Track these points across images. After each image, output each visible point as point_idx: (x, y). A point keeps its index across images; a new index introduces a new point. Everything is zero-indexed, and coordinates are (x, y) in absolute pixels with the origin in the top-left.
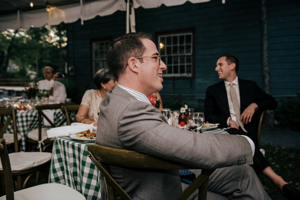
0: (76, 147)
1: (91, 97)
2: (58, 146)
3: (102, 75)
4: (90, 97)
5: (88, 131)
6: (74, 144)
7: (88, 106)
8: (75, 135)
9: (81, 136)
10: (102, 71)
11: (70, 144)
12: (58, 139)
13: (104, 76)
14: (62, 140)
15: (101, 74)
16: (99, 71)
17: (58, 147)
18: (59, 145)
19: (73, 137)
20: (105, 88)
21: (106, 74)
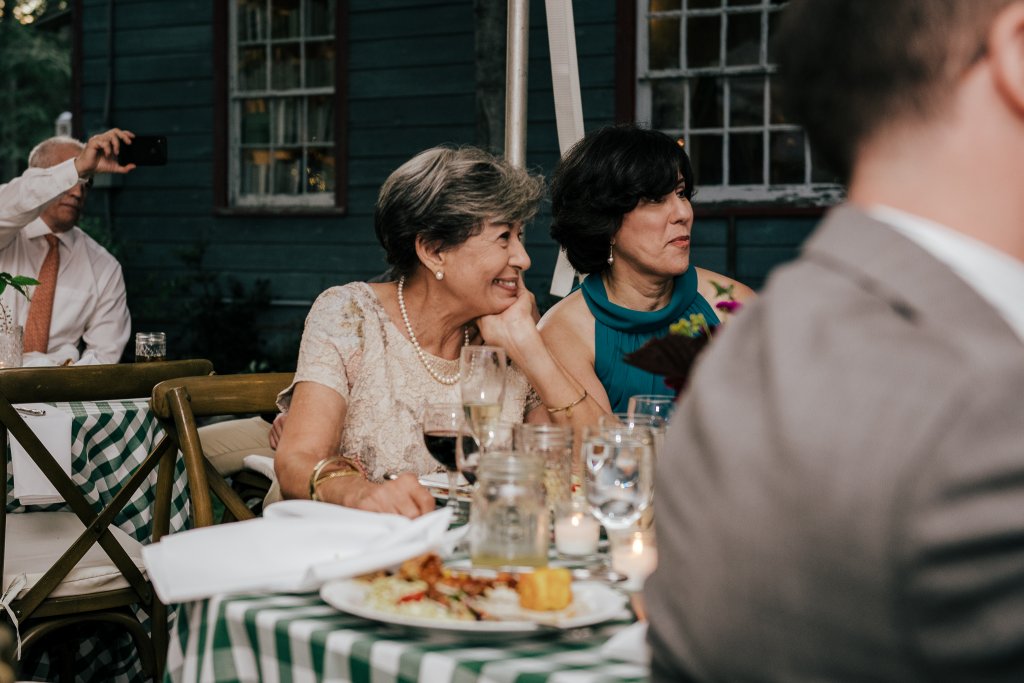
0: (384, 674)
1: (360, 332)
2: (231, 656)
3: (429, 191)
4: (354, 330)
5: (430, 564)
6: (369, 652)
7: (343, 390)
8: (361, 589)
9: (407, 599)
10: (434, 164)
11: (338, 656)
12: (237, 611)
13: (442, 197)
14: (267, 620)
15: (423, 186)
16: (414, 166)
17: (233, 665)
18: (241, 655)
19: (341, 596)
20: (439, 276)
21: (452, 185)
